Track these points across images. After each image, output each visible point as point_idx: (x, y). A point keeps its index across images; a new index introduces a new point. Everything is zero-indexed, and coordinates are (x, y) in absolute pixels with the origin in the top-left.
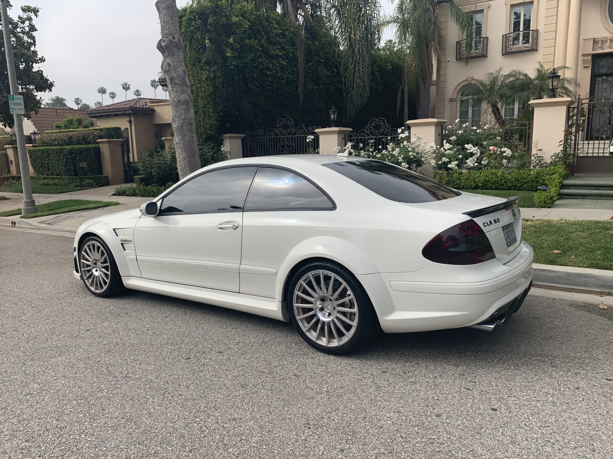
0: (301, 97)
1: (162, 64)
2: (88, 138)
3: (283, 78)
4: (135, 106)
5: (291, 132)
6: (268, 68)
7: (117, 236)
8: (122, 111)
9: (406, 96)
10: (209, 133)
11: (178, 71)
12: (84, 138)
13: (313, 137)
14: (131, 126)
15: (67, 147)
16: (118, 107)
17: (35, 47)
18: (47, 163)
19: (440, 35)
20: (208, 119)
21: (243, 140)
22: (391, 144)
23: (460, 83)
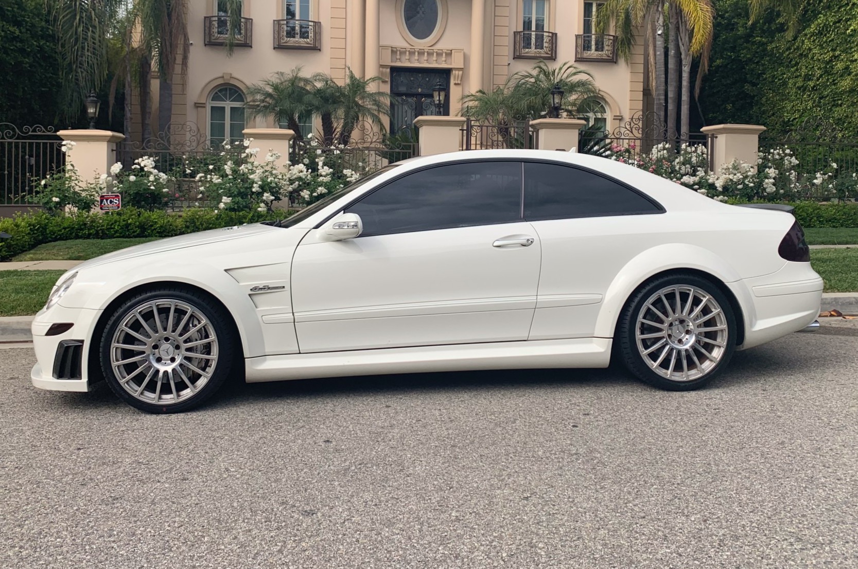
7: (238, 282)
22: (229, 163)
23: (212, 81)
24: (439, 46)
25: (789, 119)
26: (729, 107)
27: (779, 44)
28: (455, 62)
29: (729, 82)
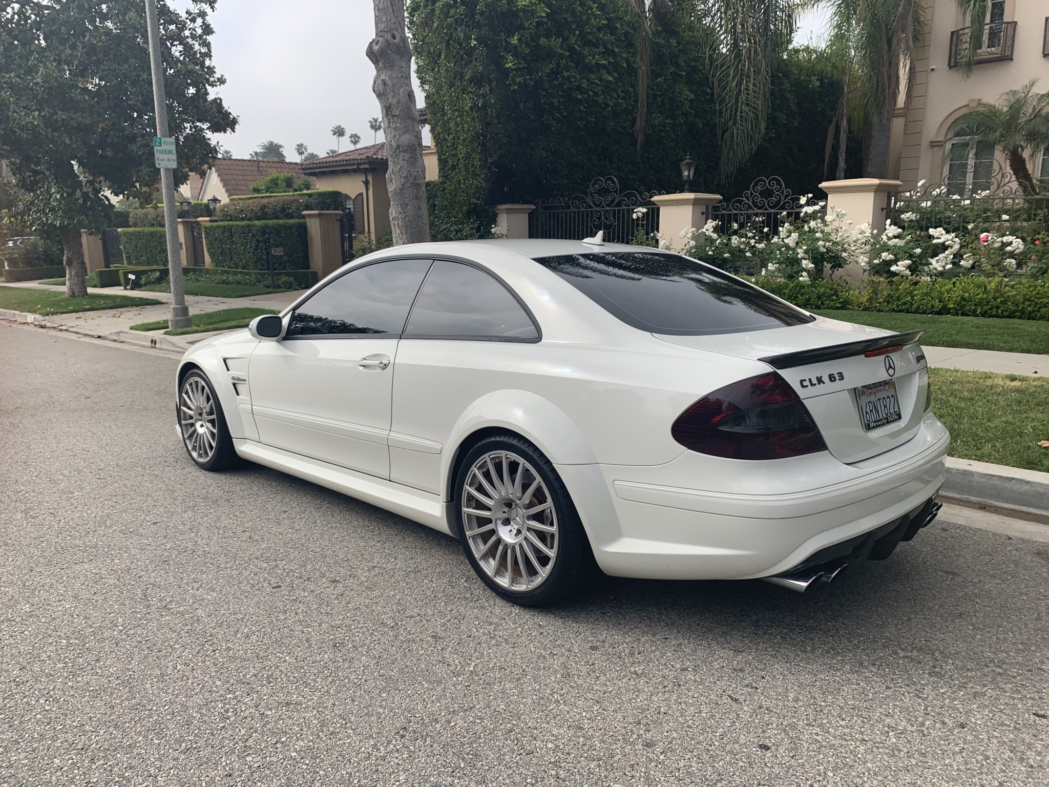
0: (640, 139)
1: (375, 82)
2: (290, 208)
3: (607, 105)
4: (374, 157)
5: (613, 201)
6: (579, 88)
7: (228, 370)
8: (354, 164)
9: (843, 137)
10: (473, 203)
11: (398, 94)
12: (283, 209)
13: (644, 210)
14: (367, 190)
15: (257, 223)
16: (348, 158)
17: (210, 59)
18: (229, 249)
19: (917, 20)
20: (473, 178)
21: (531, 216)
23: (953, 112)
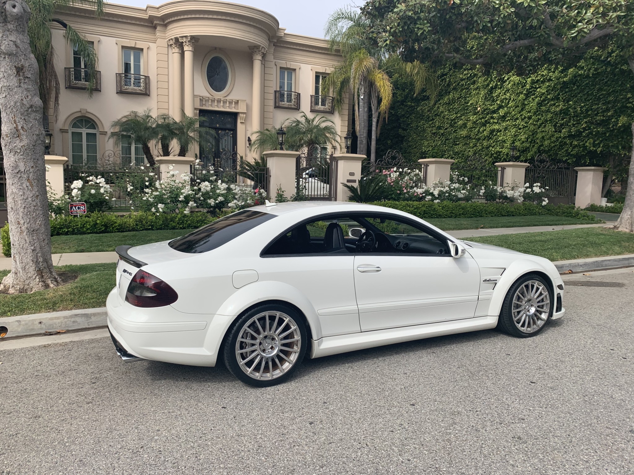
23: (73, 114)
24: (229, 98)
25: (425, 151)
26: (389, 142)
27: (423, 107)
28: (241, 108)
29: (389, 127)
